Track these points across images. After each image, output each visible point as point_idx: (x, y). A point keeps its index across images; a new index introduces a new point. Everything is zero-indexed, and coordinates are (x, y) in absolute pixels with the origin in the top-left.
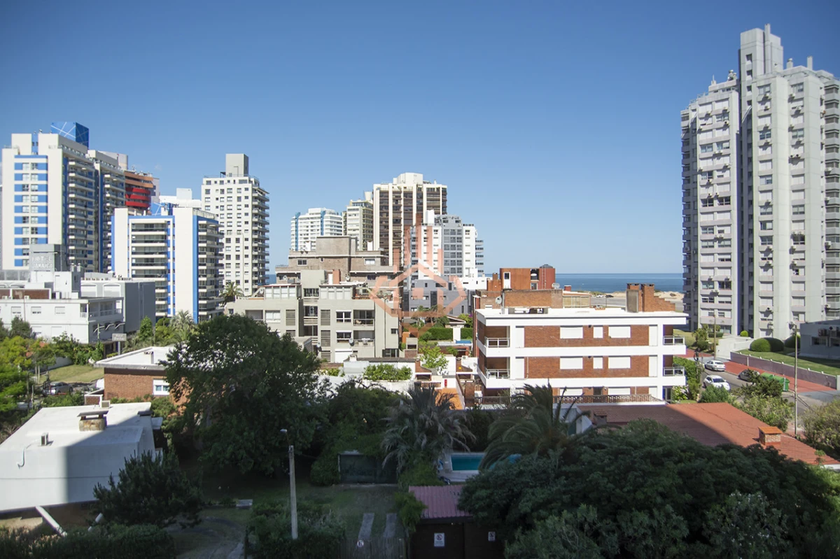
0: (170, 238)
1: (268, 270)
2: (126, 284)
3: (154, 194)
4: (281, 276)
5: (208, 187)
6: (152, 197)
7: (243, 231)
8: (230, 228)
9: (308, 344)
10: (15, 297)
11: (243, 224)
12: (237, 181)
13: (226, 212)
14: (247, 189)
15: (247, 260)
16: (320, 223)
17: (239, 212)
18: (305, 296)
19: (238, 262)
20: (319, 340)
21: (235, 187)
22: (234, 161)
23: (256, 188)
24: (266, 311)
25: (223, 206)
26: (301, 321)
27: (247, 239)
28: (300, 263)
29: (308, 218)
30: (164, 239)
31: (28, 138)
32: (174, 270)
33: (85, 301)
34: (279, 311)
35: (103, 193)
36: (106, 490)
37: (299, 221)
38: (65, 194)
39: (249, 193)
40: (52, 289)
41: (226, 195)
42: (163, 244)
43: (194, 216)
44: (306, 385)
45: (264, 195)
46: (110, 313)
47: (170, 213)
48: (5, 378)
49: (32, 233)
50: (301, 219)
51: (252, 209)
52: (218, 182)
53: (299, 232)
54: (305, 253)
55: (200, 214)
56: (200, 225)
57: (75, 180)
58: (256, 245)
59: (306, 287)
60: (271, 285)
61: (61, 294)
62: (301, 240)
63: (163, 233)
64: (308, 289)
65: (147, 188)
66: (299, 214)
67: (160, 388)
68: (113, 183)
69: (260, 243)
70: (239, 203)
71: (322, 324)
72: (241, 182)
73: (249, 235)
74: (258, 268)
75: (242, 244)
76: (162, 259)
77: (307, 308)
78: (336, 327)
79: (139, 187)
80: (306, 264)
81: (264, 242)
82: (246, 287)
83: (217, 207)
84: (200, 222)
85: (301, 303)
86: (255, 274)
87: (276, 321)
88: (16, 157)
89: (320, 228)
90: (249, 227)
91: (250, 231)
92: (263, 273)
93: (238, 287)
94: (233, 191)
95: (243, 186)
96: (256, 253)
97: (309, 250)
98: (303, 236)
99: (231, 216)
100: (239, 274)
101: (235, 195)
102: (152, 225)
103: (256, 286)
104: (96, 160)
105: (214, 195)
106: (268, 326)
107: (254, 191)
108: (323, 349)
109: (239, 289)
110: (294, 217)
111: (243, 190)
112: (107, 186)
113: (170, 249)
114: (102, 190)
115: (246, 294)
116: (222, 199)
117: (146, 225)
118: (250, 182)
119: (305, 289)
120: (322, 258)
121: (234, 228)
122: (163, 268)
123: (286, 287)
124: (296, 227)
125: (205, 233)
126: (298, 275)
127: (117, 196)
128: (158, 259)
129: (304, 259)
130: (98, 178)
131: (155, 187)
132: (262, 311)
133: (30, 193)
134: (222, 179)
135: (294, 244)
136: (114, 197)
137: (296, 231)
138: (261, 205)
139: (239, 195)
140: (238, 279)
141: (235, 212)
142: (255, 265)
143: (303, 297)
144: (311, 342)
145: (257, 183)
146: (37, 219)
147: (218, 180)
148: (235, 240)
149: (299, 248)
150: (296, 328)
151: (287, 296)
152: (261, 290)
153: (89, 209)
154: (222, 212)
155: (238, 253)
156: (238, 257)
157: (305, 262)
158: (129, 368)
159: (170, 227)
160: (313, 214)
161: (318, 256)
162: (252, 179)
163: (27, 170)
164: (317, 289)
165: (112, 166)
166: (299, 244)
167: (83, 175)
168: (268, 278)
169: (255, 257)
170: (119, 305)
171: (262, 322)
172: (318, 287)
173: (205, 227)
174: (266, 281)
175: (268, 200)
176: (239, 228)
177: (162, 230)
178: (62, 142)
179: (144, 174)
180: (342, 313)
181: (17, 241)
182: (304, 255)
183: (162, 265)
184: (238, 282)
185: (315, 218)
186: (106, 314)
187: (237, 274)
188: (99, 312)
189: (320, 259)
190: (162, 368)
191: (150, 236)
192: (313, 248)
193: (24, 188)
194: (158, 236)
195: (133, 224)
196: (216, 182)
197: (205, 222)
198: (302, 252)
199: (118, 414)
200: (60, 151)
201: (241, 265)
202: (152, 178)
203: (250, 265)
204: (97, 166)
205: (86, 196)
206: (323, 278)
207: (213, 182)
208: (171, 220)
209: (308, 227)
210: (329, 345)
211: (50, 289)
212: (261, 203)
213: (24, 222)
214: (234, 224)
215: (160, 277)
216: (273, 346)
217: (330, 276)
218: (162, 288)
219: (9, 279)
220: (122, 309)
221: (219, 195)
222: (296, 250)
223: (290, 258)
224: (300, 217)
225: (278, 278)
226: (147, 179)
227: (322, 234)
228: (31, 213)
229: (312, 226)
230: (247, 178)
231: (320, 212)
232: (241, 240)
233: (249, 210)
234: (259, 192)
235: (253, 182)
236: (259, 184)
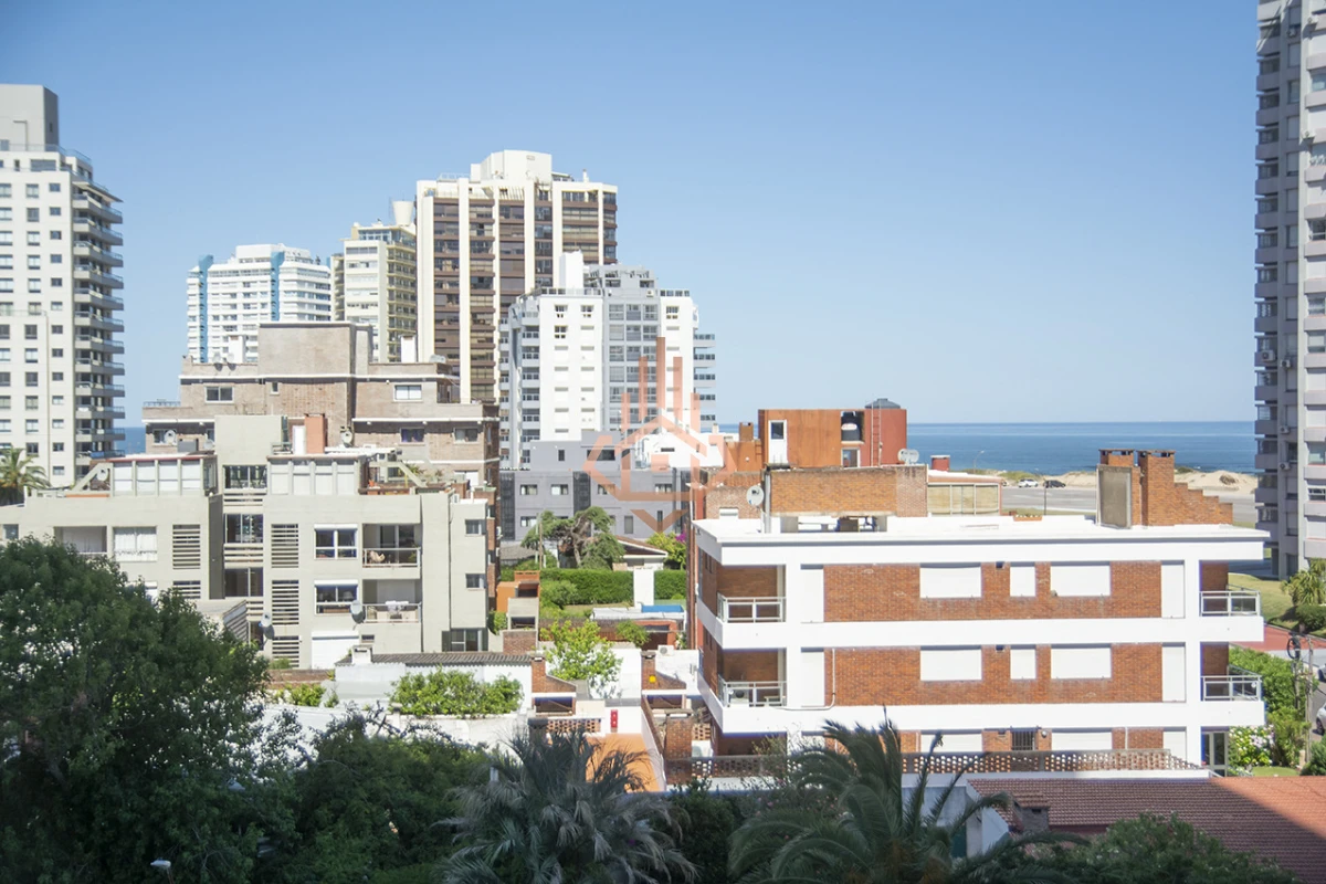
1: (122, 416)
4: (158, 431)
7: (46, 307)
8: (6, 297)
9: (234, 618)
11: (45, 285)
12: (25, 164)
14: (55, 188)
15: (58, 388)
16: (268, 287)
17: (34, 250)
18: (228, 486)
19: (32, 391)
20: (268, 608)
21: (18, 180)
22: (15, 108)
23: (83, 184)
24: (117, 530)
26: (217, 556)
27: (57, 329)
28: (213, 395)
29: (236, 273)
34: (152, 530)
37: (210, 279)
39: (63, 199)
44: (230, 732)
45: (107, 205)
50: (216, 274)
51: (74, 245)
53: (211, 312)
54: (226, 368)
58: (86, 345)
59: (232, 462)
60: (128, 457)
62: (215, 331)
64: (235, 468)
66: (210, 260)
69: (98, 340)
70: (33, 226)
71: (278, 561)
72: (38, 166)
73: (65, 317)
74: (94, 410)
75: (45, 341)
77: (233, 519)
78: (312, 571)
80: (229, 398)
81: (109, 338)
82: (57, 464)
85: (215, 506)
86: (83, 425)
87: (144, 557)
89: (268, 299)
90: (65, 294)
91: (68, 308)
92: (107, 424)
93: (36, 462)
94: (14, 191)
95: (44, 178)
96: (86, 368)
97: (238, 359)
98: (222, 322)
99: (9, 262)
100: (36, 426)
101: (19, 203)
103: (86, 461)
106: (121, 571)
107: (77, 192)
108: (279, 631)
109: (36, 470)
110: (197, 269)
111: (44, 190)
115: (56, 481)
118: (65, 167)
119: (227, 469)
120: (275, 382)
121: (21, 298)
123: (173, 461)
124: (203, 296)
126: (208, 429)
129: (224, 385)
132: (105, 528)
135: (197, 344)
137: (203, 306)
138: (98, 233)
139: (32, 203)
140: (32, 439)
141: (20, 251)
142: (85, 401)
143: (222, 490)
144: (244, 614)
145: (84, 170)
148: (22, 331)
149: (210, 354)
150: (202, 574)
151: (174, 486)
152: (100, 470)
155: (32, 368)
156: (32, 379)
157: (227, 394)
160: (248, 261)
161: (263, 376)
162: (71, 160)
164: (262, 468)
166: (210, 344)
168: (122, 437)
169: (82, 378)
171: (104, 560)
172: (263, 462)
174: (116, 445)
175: (119, 220)
176: (35, 298)
180: (331, 532)
182: (225, 374)
184: (33, 449)
185: (256, 272)
187: (30, 426)
189: (269, 385)
192: (249, 354)
198: (219, 367)
201: (42, 402)
203: (69, 401)
206: (278, 438)
209: (234, 295)
210: (294, 619)
212: (97, 226)
214: (20, 286)
216: (133, 624)
217: (299, 433)
222: (203, 359)
223: (184, 382)
224: (213, 268)
225: (150, 438)
227: (275, 315)
229: (247, 295)
230: (54, 156)
231: (268, 255)
232: (41, 332)
233: (64, 247)
234: (93, 195)
235: (75, 169)
236: (90, 174)
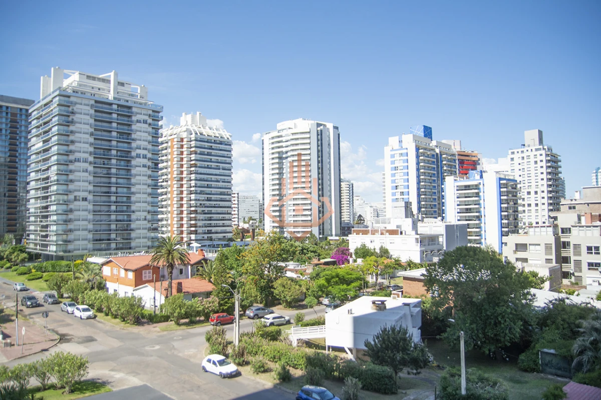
0: (481, 194)
2: (446, 226)
3: (479, 164)
5: (512, 156)
6: (478, 166)
7: (540, 186)
8: (529, 184)
10: (382, 234)
11: (540, 180)
12: (534, 150)
13: (526, 173)
14: (541, 155)
15: (544, 207)
17: (536, 172)
18: (562, 233)
19: (537, 208)
20: (572, 267)
21: (532, 154)
22: (531, 136)
23: (549, 153)
24: (530, 245)
25: (524, 169)
26: (558, 252)
27: (543, 192)
28: (570, 208)
30: (477, 195)
31: (396, 139)
32: (485, 215)
34: (539, 245)
35: (442, 167)
38: (418, 170)
39: (543, 158)
40: (401, 229)
41: (526, 160)
42: (477, 199)
43: (497, 178)
45: (557, 157)
46: (434, 244)
47: (481, 177)
48: (351, 278)
49: (401, 195)
51: (547, 169)
52: (520, 152)
53: (599, 183)
56: (502, 184)
57: (424, 161)
58: (551, 195)
61: (406, 232)
63: (476, 191)
64: (564, 229)
65: (474, 161)
66: (599, 168)
68: (449, 160)
69: (554, 194)
70: (536, 165)
71: (575, 255)
72: (537, 150)
73: (545, 188)
75: (540, 195)
76: (476, 208)
77: (564, 242)
78: (586, 258)
79: (469, 160)
83: (520, 170)
84: (502, 182)
85: (558, 239)
87: (537, 252)
88: (391, 151)
90: (545, 182)
91: (546, 186)
94: (531, 157)
95: (538, 153)
96: (550, 202)
97: (577, 198)
99: (530, 175)
100: (538, 217)
101: (532, 160)
102: (469, 186)
104: (437, 146)
105: (516, 161)
107: (547, 155)
108: (576, 274)
110: (595, 171)
111: (538, 156)
112: (444, 162)
113: (482, 202)
114: (441, 165)
116: (523, 164)
117: (466, 186)
118: (544, 149)
119: (562, 229)
120: (588, 204)
121: (533, 184)
122: (477, 214)
123: (544, 227)
124: (597, 179)
127: (451, 168)
128: (474, 208)
129: (573, 205)
130: (438, 158)
131: (479, 160)
132: (527, 244)
133: (399, 171)
134: (522, 150)
136: (450, 169)
137: (597, 182)
138: (554, 165)
139: (536, 160)
140: (537, 220)
141: (533, 172)
142: (550, 210)
143: (560, 234)
146: (403, 187)
147: (520, 150)
148: (534, 193)
150: (553, 257)
151: (545, 233)
152: (526, 229)
153: (433, 178)
154: (523, 173)
156: (537, 205)
157: (574, 208)
159: (481, 186)
161: (585, 203)
162: (546, 147)
163: (397, 157)
164: (570, 229)
165: (447, 149)
167: (428, 157)
169: (549, 204)
170: (441, 239)
172: (571, 226)
175: (560, 161)
176: (537, 184)
177: (476, 189)
178: (415, 138)
179: (472, 152)
180: (592, 247)
181: (393, 200)
182: (574, 202)
183: (477, 212)
186: (432, 244)
187: (536, 217)
188: (427, 243)
189: (586, 205)
191: (468, 193)
193: (396, 168)
194: (473, 193)
195: (457, 186)
196: (518, 152)
197: (506, 182)
198: (571, 200)
200: (414, 144)
201: (539, 211)
202: (477, 154)
203: (547, 210)
204: (437, 151)
205: (431, 170)
206: (576, 219)
207: (516, 153)
208: (481, 182)
210: (581, 271)
211: (399, 229)
212: (554, 163)
214: (533, 181)
215: (475, 220)
217: (583, 219)
218: (477, 228)
219: (382, 223)
220: (443, 242)
221: (520, 161)
224: (600, 171)
226: (473, 155)
228: (400, 183)
230: (541, 147)
232: (539, 193)
233: (544, 170)
234: (552, 156)
235: (547, 149)
236: (551, 150)
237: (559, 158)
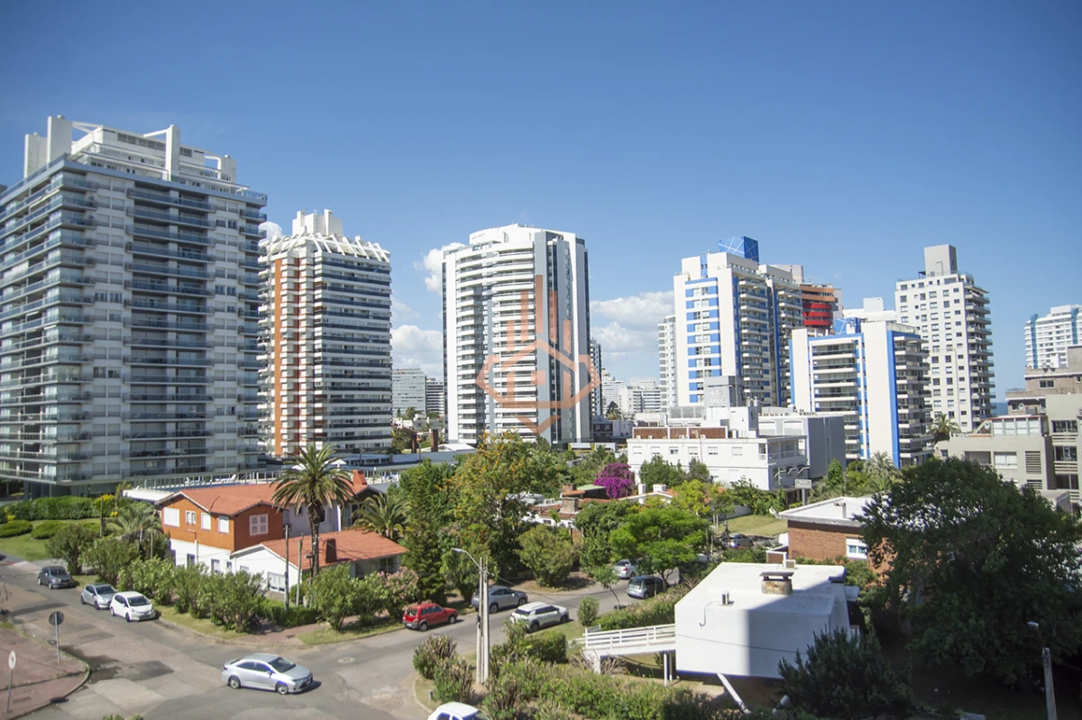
0: (859, 361)
1: (994, 397)
2: (809, 420)
3: (837, 309)
4: (1014, 404)
5: (904, 293)
6: (834, 312)
7: (954, 346)
8: (936, 344)
9: (1062, 500)
10: (692, 436)
11: (954, 336)
12: (942, 281)
13: (929, 322)
14: (956, 290)
15: (962, 384)
16: (1070, 327)
17: (948, 321)
18: (1055, 431)
19: (950, 387)
21: (939, 289)
22: (936, 256)
23: (970, 287)
24: (996, 453)
25: (925, 316)
26: (1050, 468)
27: (961, 357)
28: (1043, 384)
29: (1051, 322)
30: (852, 363)
31: (696, 260)
32: (866, 401)
33: (764, 441)
34: (1014, 454)
35: (778, 314)
36: (792, 668)
37: (1037, 326)
38: (737, 318)
39: (960, 295)
40: (728, 427)
41: (928, 300)
42: (851, 370)
43: (888, 332)
44: (1065, 561)
45: (982, 295)
46: (792, 455)
47: (858, 330)
49: (706, 365)
50: (1040, 323)
51: (966, 316)
52: (917, 286)
53: (1038, 342)
54: (1049, 371)
55: (896, 329)
56: (897, 342)
57: (746, 301)
58: (975, 363)
59: (1054, 419)
60: (1000, 417)
61: (737, 432)
62: (1041, 353)
63: (850, 355)
64: (1058, 422)
65: (827, 303)
66: (1036, 316)
67: (855, 549)
68: (789, 301)
69: (981, 360)
70: (947, 310)
72: (948, 281)
73: (964, 351)
74: (980, 395)
75: (955, 362)
76: (850, 387)
77: (1059, 449)
79: (818, 301)
80: (1053, 386)
81: (986, 359)
82: (964, 421)
83: (917, 318)
84: (896, 339)
85: (1048, 442)
86: (975, 402)
87: (1011, 467)
88: (686, 283)
89: (1071, 333)
90: (963, 340)
91: (965, 346)
92: (987, 401)
93: (952, 420)
94: (937, 294)
95: (951, 286)
96: (976, 375)
97: (1056, 365)
98: (1045, 347)
99: (937, 327)
100: (952, 403)
101: (940, 299)
102: (836, 347)
103: (978, 419)
104: (768, 275)
105: (911, 302)
106: (998, 473)
107: (967, 291)
109: (954, 424)
110: (1029, 322)
111: (951, 291)
112: (782, 304)
113: (860, 375)
114: (776, 309)
115: (964, 429)
116: (923, 307)
117: (830, 347)
119: (1054, 423)
120: (1079, 376)
121: (943, 343)
122: (853, 398)
123: (1024, 419)
124: (1033, 335)
125: (903, 353)
126: (1042, 402)
127: (793, 314)
128: (845, 388)
129: (1049, 379)
130: (770, 296)
131: (836, 300)
132: (989, 452)
133: (701, 321)
134: (921, 281)
135: (1031, 359)
136: (790, 316)
137: (1034, 340)
138: (978, 309)
139: (946, 299)
140: (951, 409)
141: (941, 321)
142: (975, 390)
143: (1051, 433)
144: (1069, 498)
145: (970, 280)
146: (709, 349)
147: (916, 282)
148: (944, 358)
149: (1040, 364)
150: (1043, 476)
151: (1025, 432)
152: (986, 424)
153: (763, 333)
154: (925, 323)
155: (949, 376)
156: (950, 381)
157: (1051, 384)
158: (817, 522)
159: (859, 347)
160: (1058, 315)
161: (1071, 374)
162: (963, 277)
163: (698, 295)
165: (786, 281)
166: (1039, 359)
167: (755, 295)
168: (995, 407)
169: (973, 380)
170: (801, 445)
171: (988, 468)
172: (1075, 418)
173: (903, 345)
174: (992, 411)
175: (988, 302)
176: (949, 343)
177: (849, 352)
178: (731, 260)
179: (824, 286)
181: (691, 375)
182: (1049, 373)
183: (851, 395)
184: (952, 414)
185: (1062, 320)
186: (788, 456)
187: (950, 403)
188: (780, 453)
189: (1075, 378)
190: (857, 524)
191: (834, 360)
192: (1062, 363)
193: (696, 315)
194: (844, 359)
195: (814, 347)
196: (913, 286)
197: (902, 338)
198: (1045, 370)
199: (807, 577)
200: (730, 269)
201: (955, 392)
202: (833, 290)
203: (968, 390)
204: (769, 283)
205: (759, 318)
207: (909, 286)
208: (859, 339)
209: (1051, 333)
211: (726, 427)
212: (978, 307)
213: (698, 353)
214: (942, 338)
215: (849, 410)
216: (1009, 502)
218: (852, 424)
219: (685, 417)
220: (806, 450)
221: (919, 302)
222: (1036, 367)
223: (1027, 379)
224: (1038, 320)
225: (1010, 407)
226: (827, 292)
227: (1075, 341)
228: (705, 343)
229: (1058, 332)
230: (955, 276)
231: (1069, 310)
232: (953, 358)
233: (962, 318)
234: (974, 292)
235: (965, 280)
236: (973, 282)
237: (985, 295)
